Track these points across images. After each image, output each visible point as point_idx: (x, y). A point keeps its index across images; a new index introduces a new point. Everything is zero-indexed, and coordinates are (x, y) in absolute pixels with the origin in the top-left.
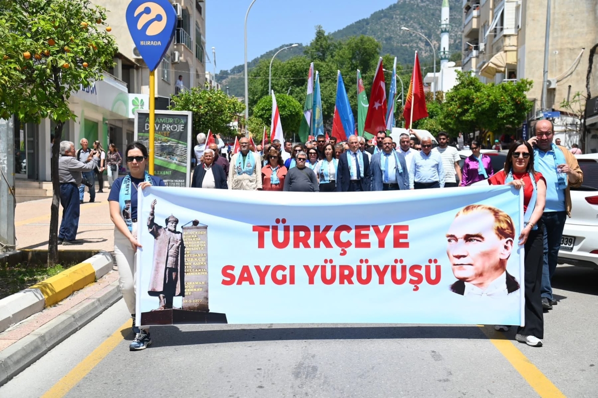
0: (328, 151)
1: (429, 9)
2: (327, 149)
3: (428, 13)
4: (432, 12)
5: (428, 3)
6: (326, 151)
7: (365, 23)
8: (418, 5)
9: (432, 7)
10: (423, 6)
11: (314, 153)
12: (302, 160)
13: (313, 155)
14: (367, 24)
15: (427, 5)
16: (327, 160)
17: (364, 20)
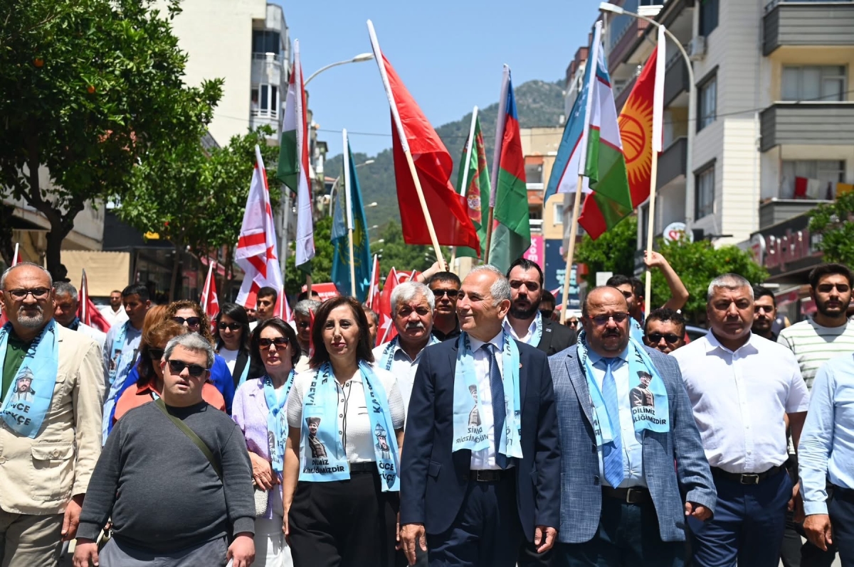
0: (338, 329)
1: (544, 113)
2: (332, 324)
3: (542, 118)
4: (547, 116)
5: (542, 104)
6: (328, 333)
7: (454, 128)
8: (528, 107)
9: (548, 110)
10: (536, 108)
11: (277, 341)
12: (185, 371)
13: (273, 347)
14: (458, 129)
15: (542, 107)
16: (335, 373)
17: (453, 124)
